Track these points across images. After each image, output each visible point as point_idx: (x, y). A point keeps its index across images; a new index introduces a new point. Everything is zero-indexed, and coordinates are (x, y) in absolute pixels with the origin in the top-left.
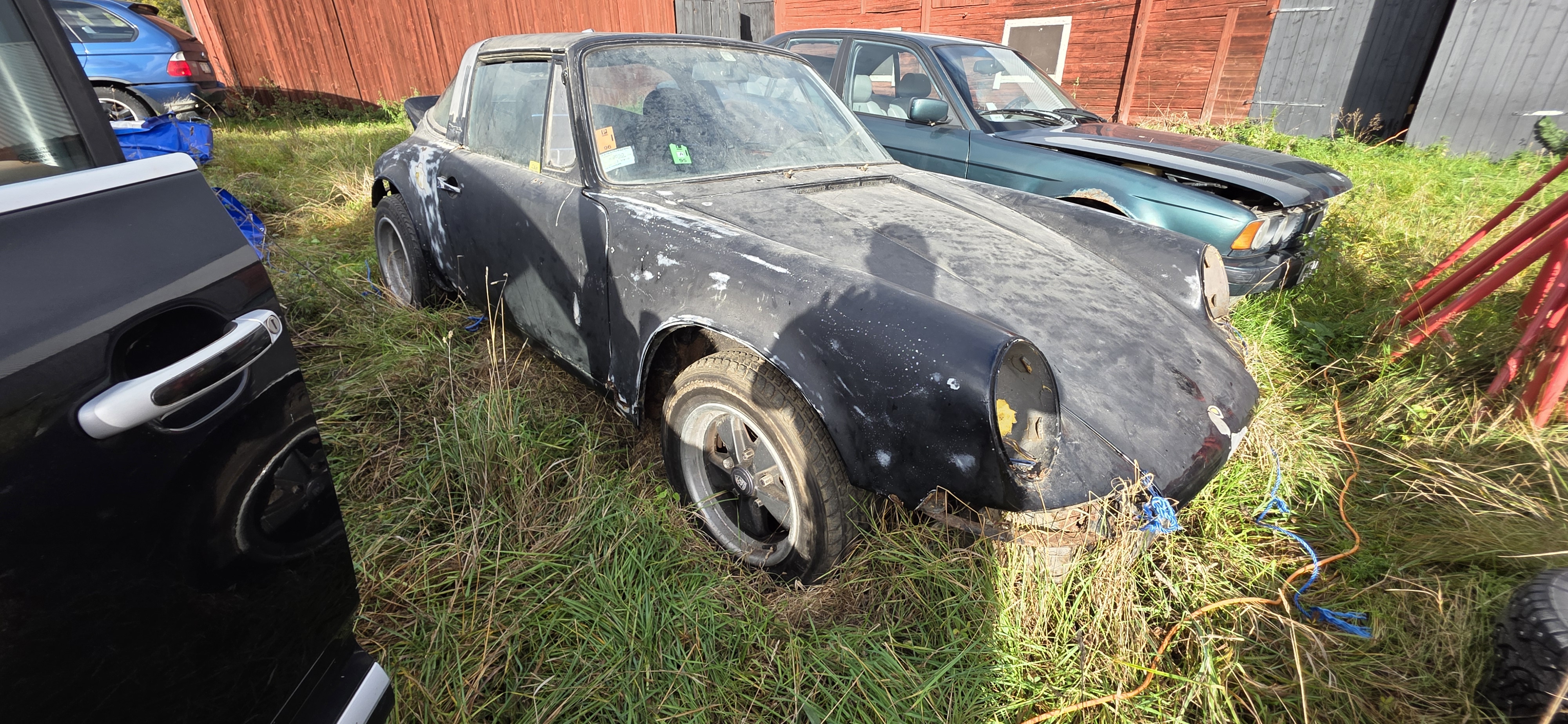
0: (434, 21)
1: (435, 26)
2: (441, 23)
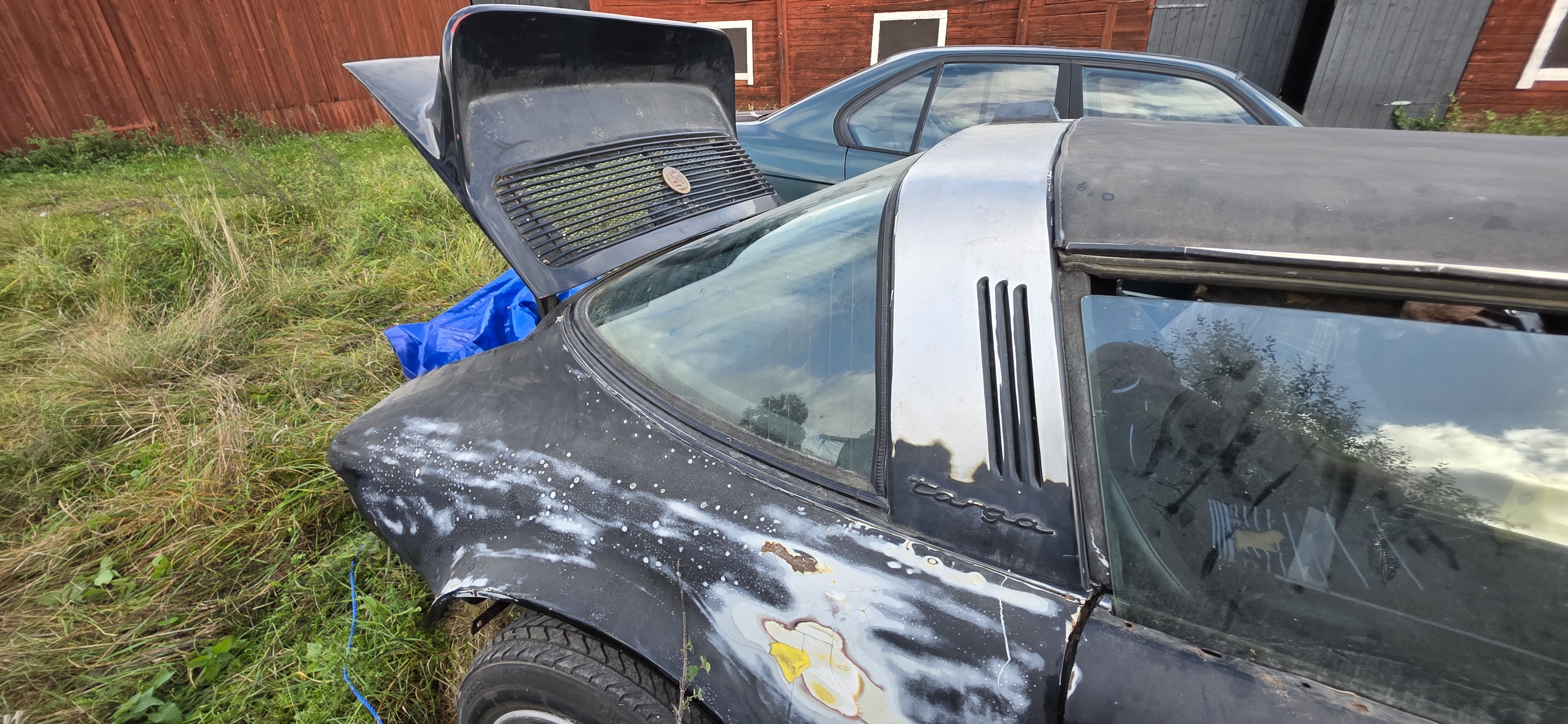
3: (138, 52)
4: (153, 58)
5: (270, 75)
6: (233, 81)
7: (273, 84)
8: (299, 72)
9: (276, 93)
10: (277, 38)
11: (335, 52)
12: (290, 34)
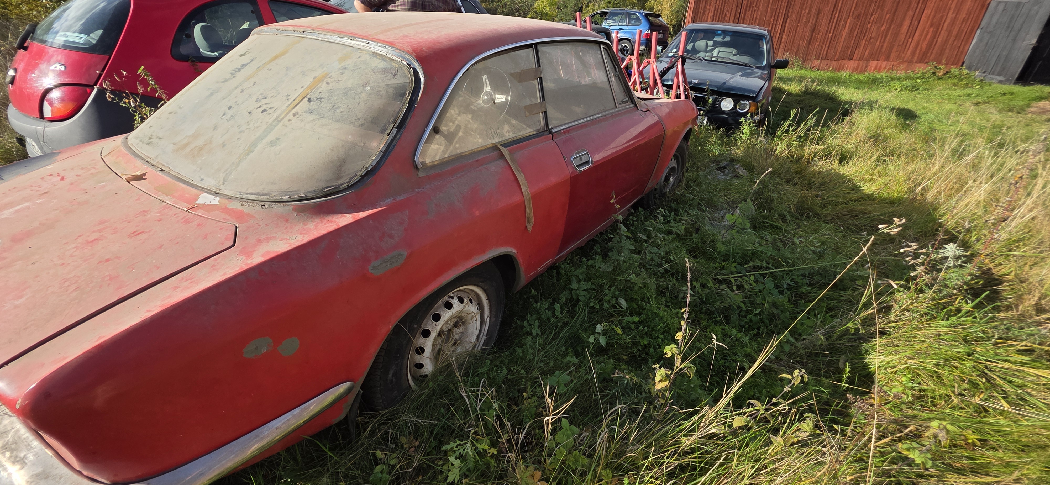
0: (785, 19)
1: (785, 22)
2: (789, 20)
3: (785, 34)
4: (788, 35)
5: (827, 45)
6: (810, 46)
7: (826, 49)
8: (841, 45)
9: (825, 53)
10: (841, 30)
11: (865, 38)
12: (849, 28)
